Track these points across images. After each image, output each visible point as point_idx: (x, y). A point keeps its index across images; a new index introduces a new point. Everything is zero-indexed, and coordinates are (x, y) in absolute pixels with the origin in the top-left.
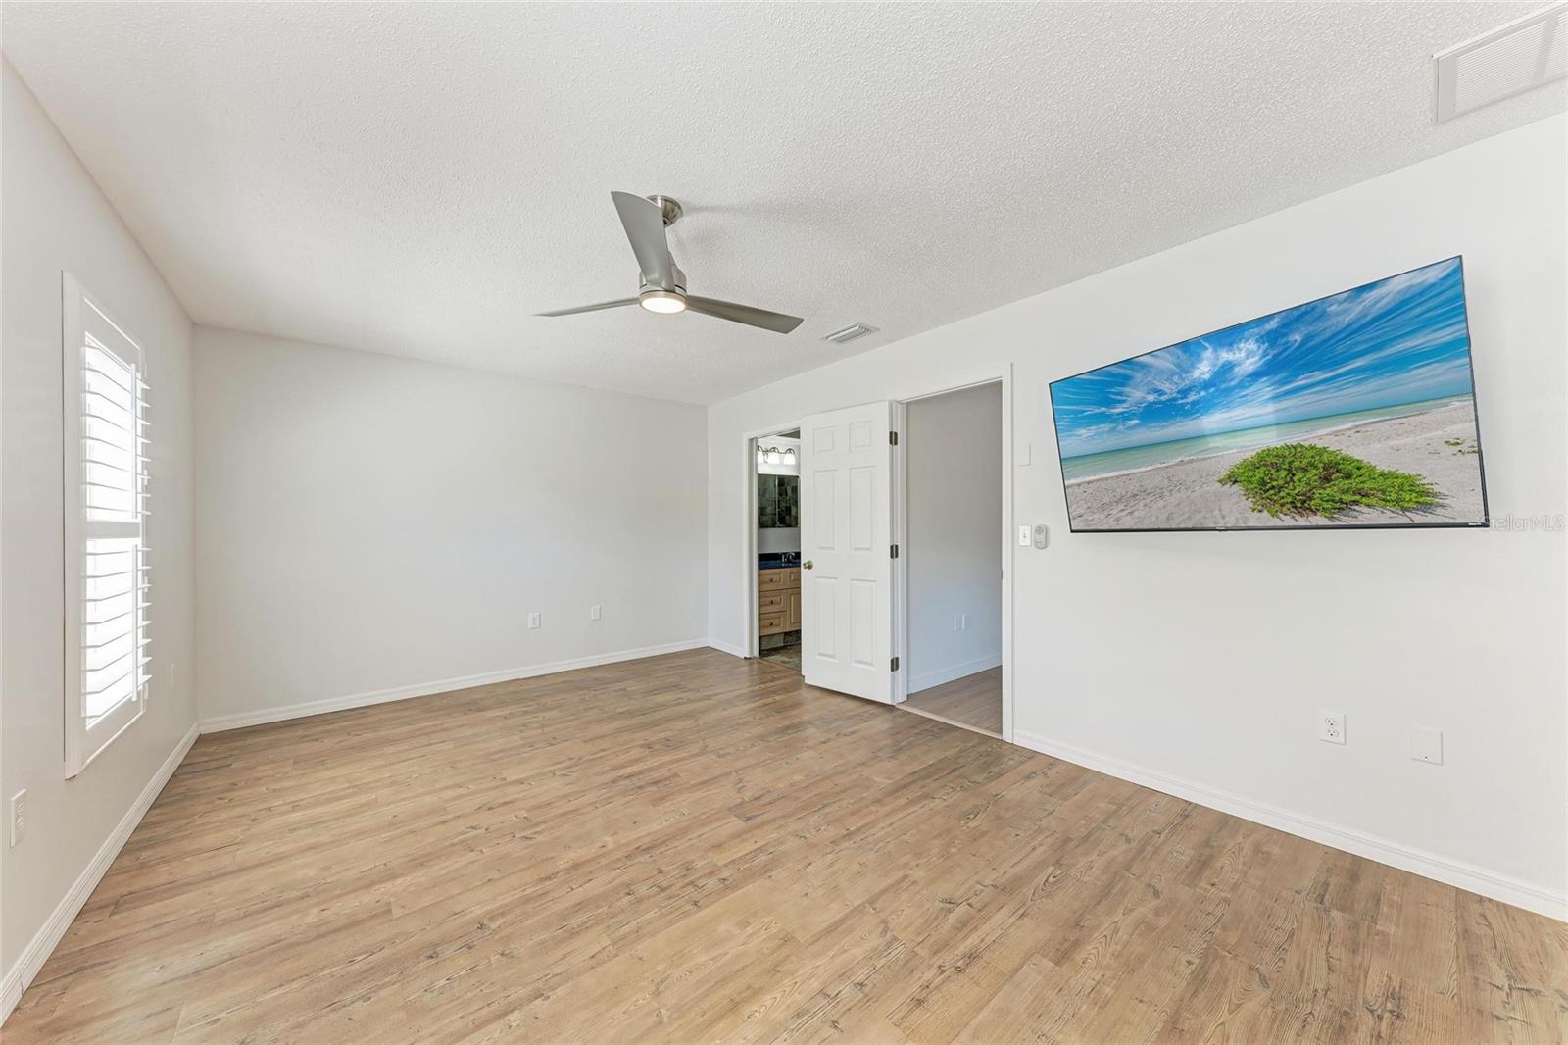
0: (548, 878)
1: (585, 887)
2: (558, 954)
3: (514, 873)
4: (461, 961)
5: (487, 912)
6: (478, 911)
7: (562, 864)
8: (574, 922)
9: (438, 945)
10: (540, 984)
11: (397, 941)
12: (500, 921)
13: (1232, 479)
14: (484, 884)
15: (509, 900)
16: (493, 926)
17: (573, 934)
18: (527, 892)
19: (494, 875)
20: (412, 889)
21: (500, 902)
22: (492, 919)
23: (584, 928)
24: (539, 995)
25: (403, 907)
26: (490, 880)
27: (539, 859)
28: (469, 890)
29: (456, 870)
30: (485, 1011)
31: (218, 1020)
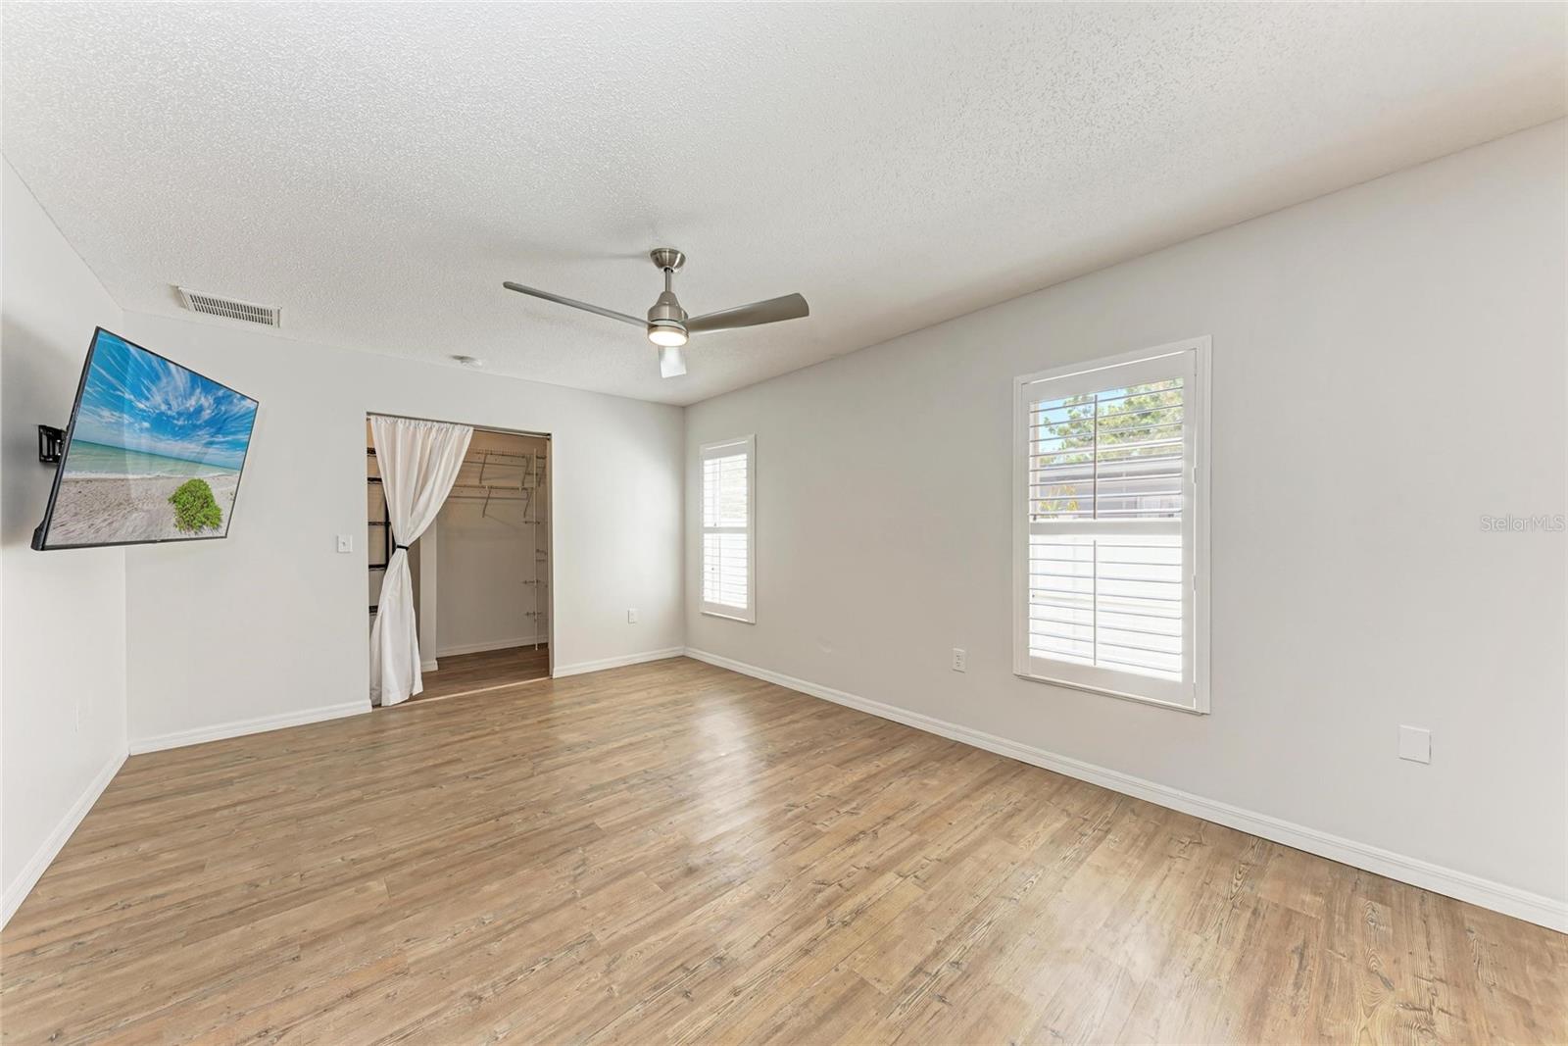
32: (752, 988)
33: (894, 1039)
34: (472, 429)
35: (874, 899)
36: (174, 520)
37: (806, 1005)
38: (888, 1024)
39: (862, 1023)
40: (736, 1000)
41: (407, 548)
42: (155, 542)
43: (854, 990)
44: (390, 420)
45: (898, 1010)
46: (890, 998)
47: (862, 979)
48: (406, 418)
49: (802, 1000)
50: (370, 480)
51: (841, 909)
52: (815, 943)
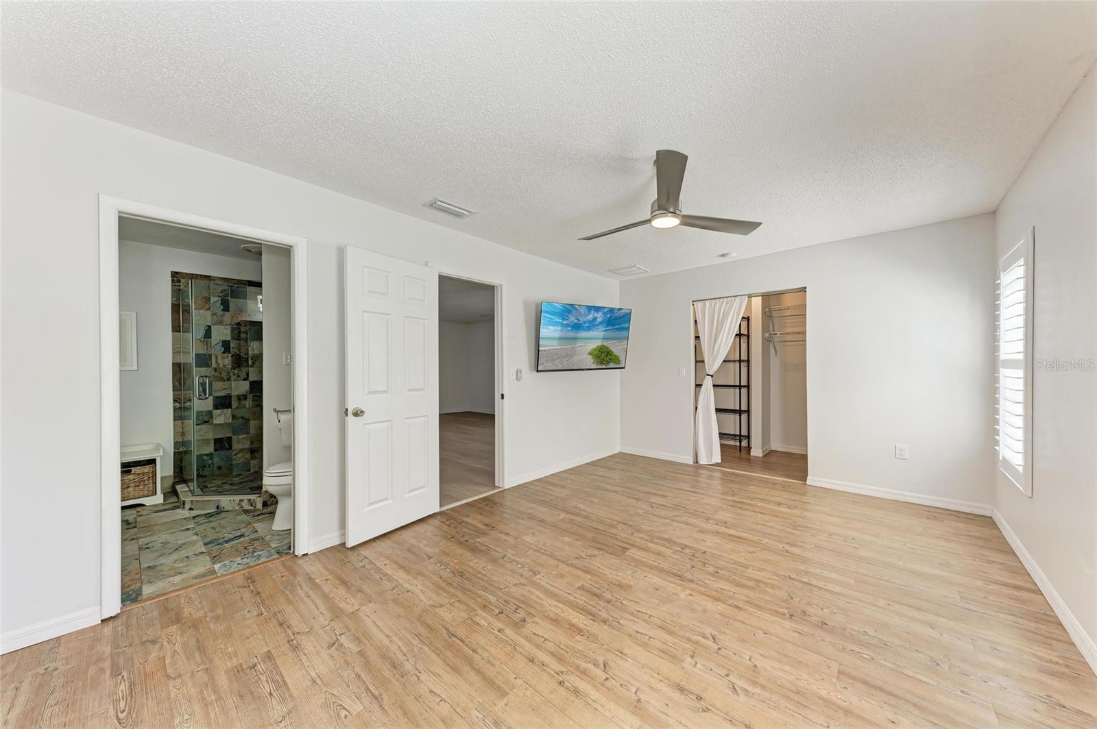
0: (737, 607)
1: (728, 589)
2: (770, 581)
3: (749, 625)
4: (812, 610)
5: (784, 619)
6: (787, 624)
7: (721, 607)
8: (751, 584)
9: (819, 626)
10: (787, 580)
11: (841, 647)
12: (781, 610)
13: (590, 354)
14: (770, 634)
15: (767, 615)
16: (786, 611)
17: (758, 581)
18: (755, 610)
19: (760, 635)
20: (818, 677)
21: (773, 618)
22: (784, 614)
23: (750, 579)
24: (790, 578)
25: (829, 667)
26: (766, 634)
27: (727, 620)
28: (781, 639)
29: (780, 661)
30: (814, 589)
31: (962, 692)
32: (503, 637)
33: (459, 712)
34: (747, 297)
35: (595, 705)
36: (592, 361)
37: (489, 662)
38: (471, 709)
39: (473, 693)
40: (496, 632)
41: (712, 376)
42: (583, 370)
43: (499, 689)
44: (702, 303)
45: (480, 716)
46: (491, 711)
47: (508, 694)
48: (710, 299)
49: (491, 659)
50: (696, 337)
51: (577, 679)
52: (541, 665)
